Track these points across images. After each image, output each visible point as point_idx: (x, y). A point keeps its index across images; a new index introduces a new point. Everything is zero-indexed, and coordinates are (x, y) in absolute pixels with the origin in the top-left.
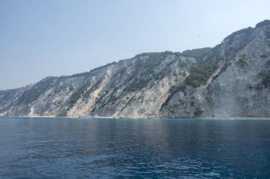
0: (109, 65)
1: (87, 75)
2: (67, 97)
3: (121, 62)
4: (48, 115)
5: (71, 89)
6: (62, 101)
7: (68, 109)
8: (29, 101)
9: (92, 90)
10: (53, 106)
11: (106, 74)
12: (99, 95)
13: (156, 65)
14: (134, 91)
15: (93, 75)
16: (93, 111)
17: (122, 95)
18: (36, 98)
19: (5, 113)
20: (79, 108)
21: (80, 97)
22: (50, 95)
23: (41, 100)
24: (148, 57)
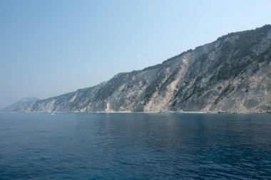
0: (184, 53)
1: (160, 67)
2: (141, 92)
3: (199, 49)
4: (123, 110)
5: (144, 83)
6: (136, 96)
7: (145, 104)
8: (104, 97)
9: (168, 82)
10: (127, 101)
11: (182, 63)
12: (177, 87)
13: (255, 44)
14: (227, 79)
15: (167, 66)
16: (174, 105)
17: (209, 84)
18: (111, 93)
19: (85, 109)
20: (156, 102)
21: (154, 91)
22: (123, 91)
23: (116, 96)
24: (237, 37)
